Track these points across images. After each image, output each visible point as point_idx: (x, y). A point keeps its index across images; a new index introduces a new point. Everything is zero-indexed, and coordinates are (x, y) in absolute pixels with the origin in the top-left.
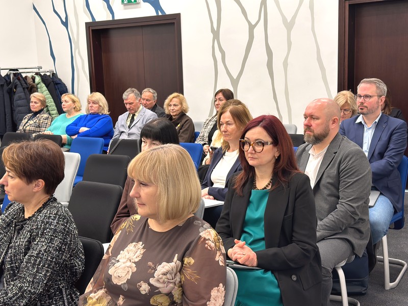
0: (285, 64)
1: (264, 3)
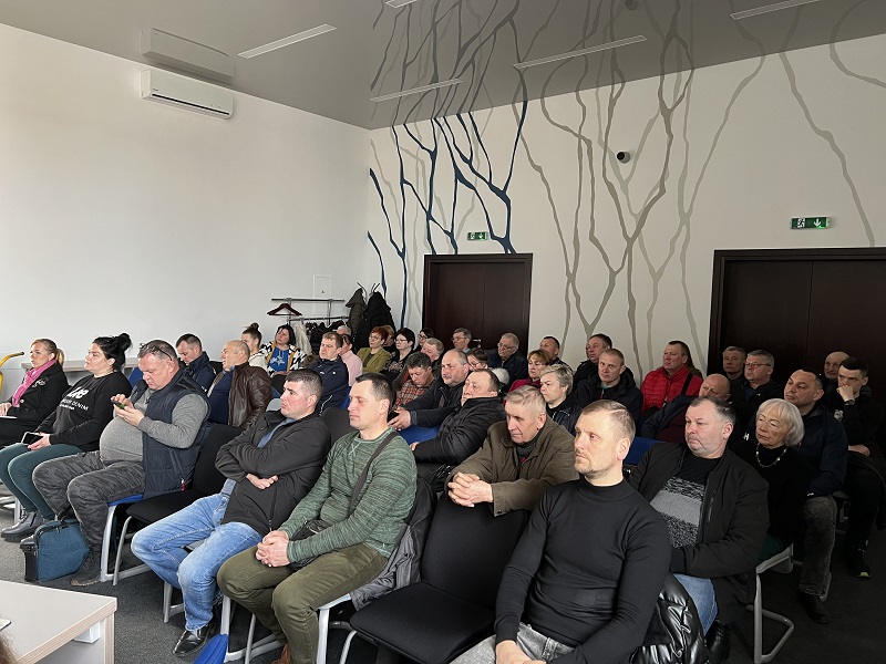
0: (650, 315)
1: (629, 250)
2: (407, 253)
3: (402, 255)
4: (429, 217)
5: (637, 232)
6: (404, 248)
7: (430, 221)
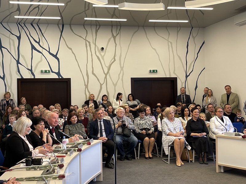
0: (114, 97)
1: (106, 77)
2: (6, 78)
3: (3, 78)
4: (18, 62)
5: (108, 72)
6: (4, 76)
7: (19, 64)
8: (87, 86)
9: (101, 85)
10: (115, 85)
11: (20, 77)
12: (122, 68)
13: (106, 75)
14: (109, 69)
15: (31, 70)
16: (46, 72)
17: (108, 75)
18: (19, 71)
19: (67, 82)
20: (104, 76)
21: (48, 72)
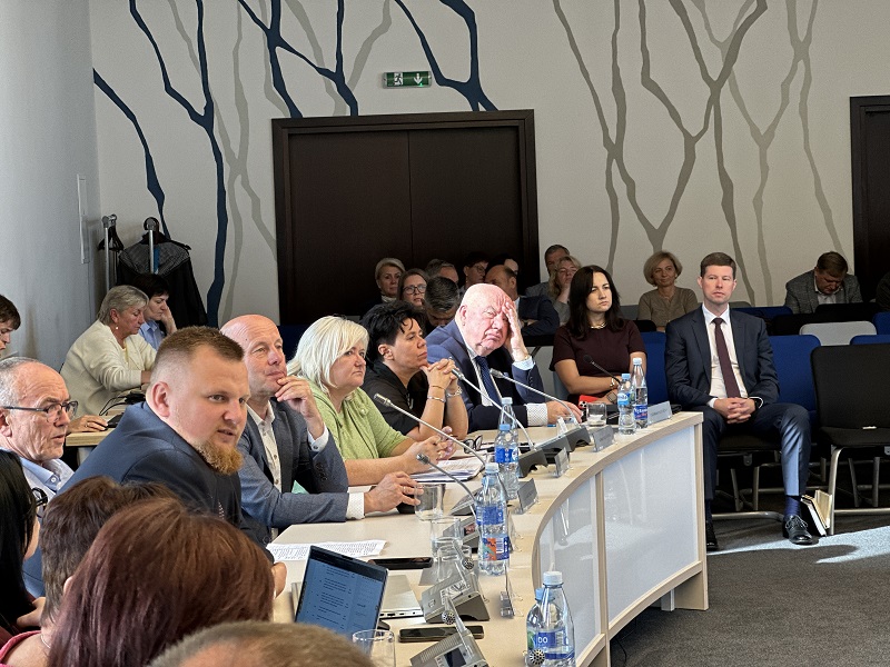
0: (758, 203)
1: (714, 101)
2: (220, 118)
3: (206, 120)
4: (274, 38)
5: (726, 72)
6: (210, 107)
7: (278, 50)
8: (615, 151)
9: (690, 142)
10: (763, 140)
11: (284, 114)
12: (801, 50)
13: (715, 87)
14: (731, 57)
15: (337, 77)
16: (409, 79)
17: (726, 89)
18: (279, 83)
19: (516, 128)
20: (707, 92)
21: (418, 80)
